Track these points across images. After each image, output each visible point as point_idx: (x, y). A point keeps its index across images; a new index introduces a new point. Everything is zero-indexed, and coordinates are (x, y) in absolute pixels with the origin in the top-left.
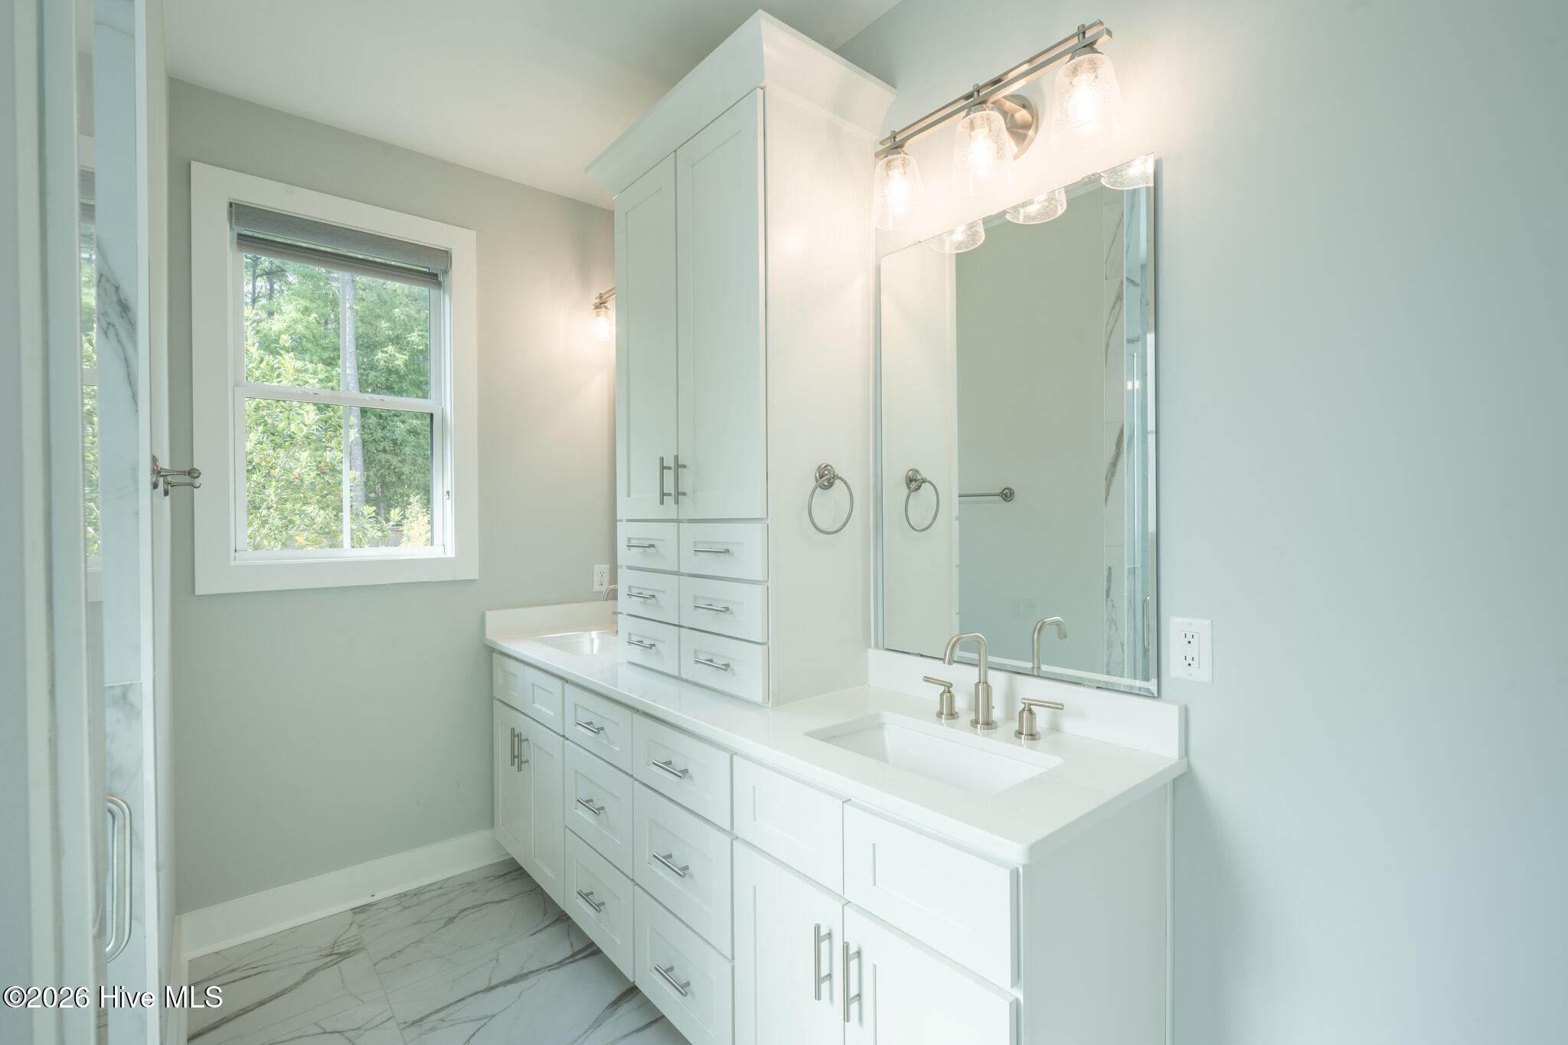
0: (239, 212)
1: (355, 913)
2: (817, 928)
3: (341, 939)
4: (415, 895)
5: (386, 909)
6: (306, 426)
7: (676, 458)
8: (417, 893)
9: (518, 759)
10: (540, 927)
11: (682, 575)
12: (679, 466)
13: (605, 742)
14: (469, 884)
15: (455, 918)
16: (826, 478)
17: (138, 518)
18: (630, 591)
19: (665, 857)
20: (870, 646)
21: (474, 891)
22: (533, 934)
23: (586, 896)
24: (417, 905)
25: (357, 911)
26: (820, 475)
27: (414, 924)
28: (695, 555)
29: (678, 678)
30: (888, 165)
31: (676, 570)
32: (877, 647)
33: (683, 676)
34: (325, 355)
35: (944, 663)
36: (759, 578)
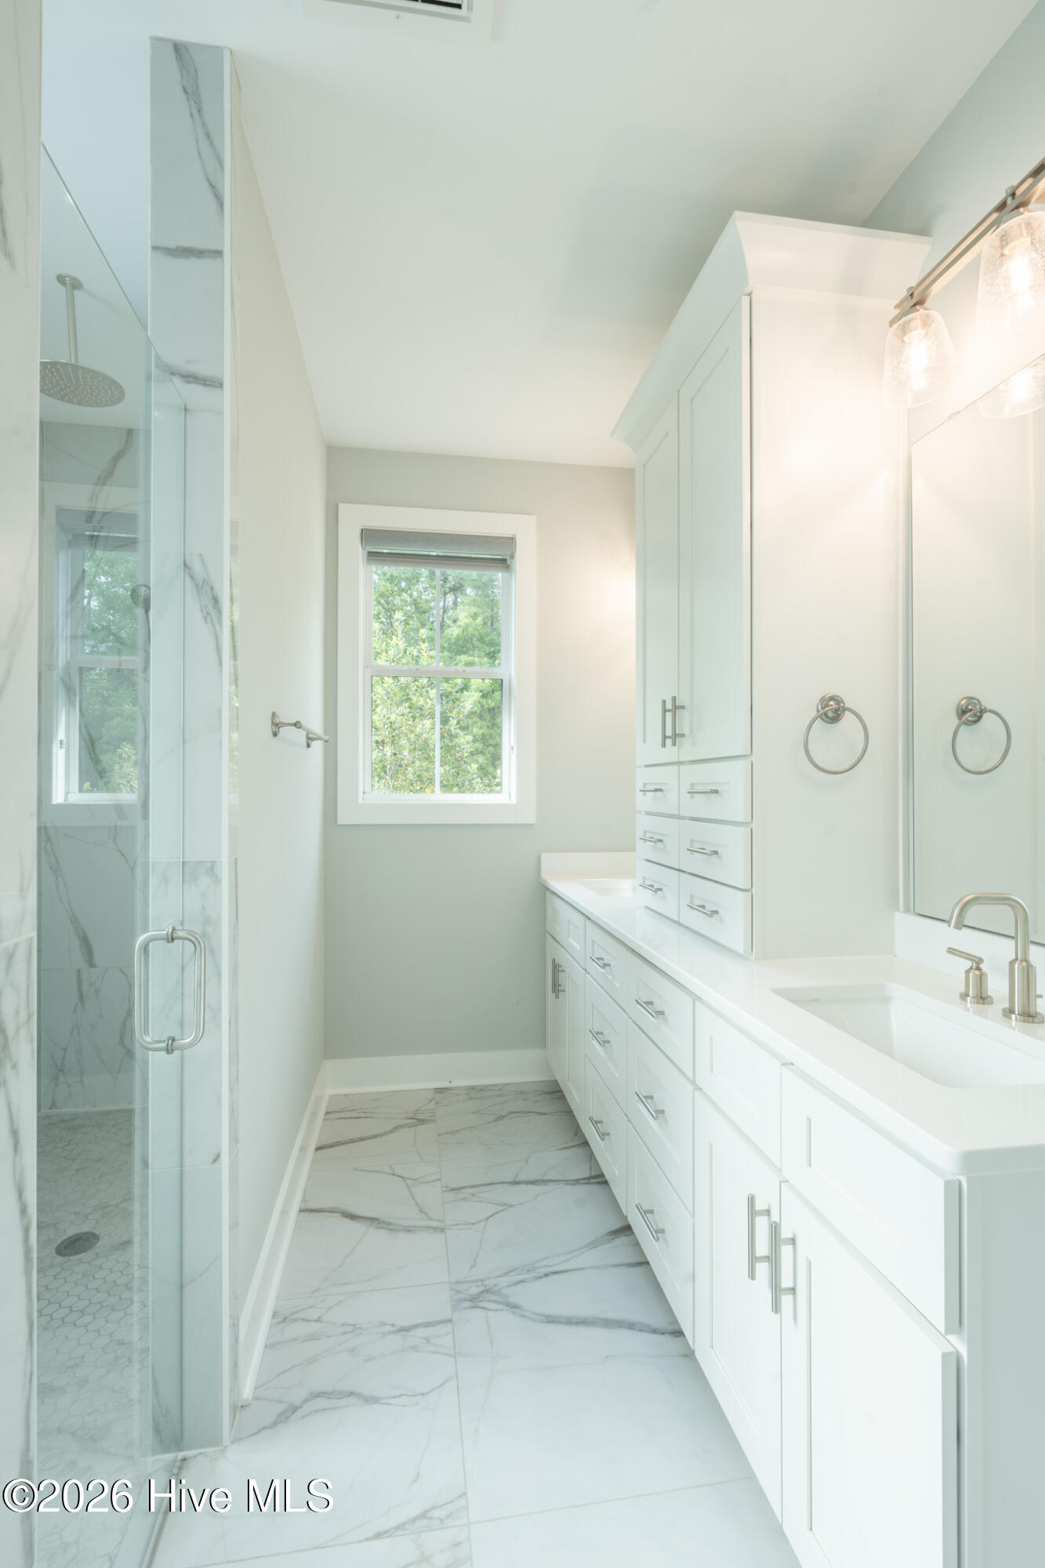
0: (368, 535)
1: (436, 1092)
2: (751, 1200)
3: (423, 1108)
4: (481, 1090)
5: (457, 1095)
6: (430, 699)
7: (674, 699)
8: (482, 1089)
9: (557, 988)
10: (569, 1145)
11: (683, 818)
12: (676, 708)
13: (610, 977)
14: (522, 1093)
15: (504, 1117)
16: (832, 711)
17: (221, 745)
18: (645, 836)
19: (645, 1097)
20: (898, 910)
21: (524, 1100)
22: (561, 1149)
23: (596, 1123)
24: (480, 1098)
25: (440, 1091)
26: (821, 706)
27: (474, 1113)
28: (692, 797)
29: (678, 923)
30: (904, 330)
31: (677, 813)
32: (907, 910)
33: (681, 922)
34: (487, 649)
35: (949, 926)
36: (740, 819)
